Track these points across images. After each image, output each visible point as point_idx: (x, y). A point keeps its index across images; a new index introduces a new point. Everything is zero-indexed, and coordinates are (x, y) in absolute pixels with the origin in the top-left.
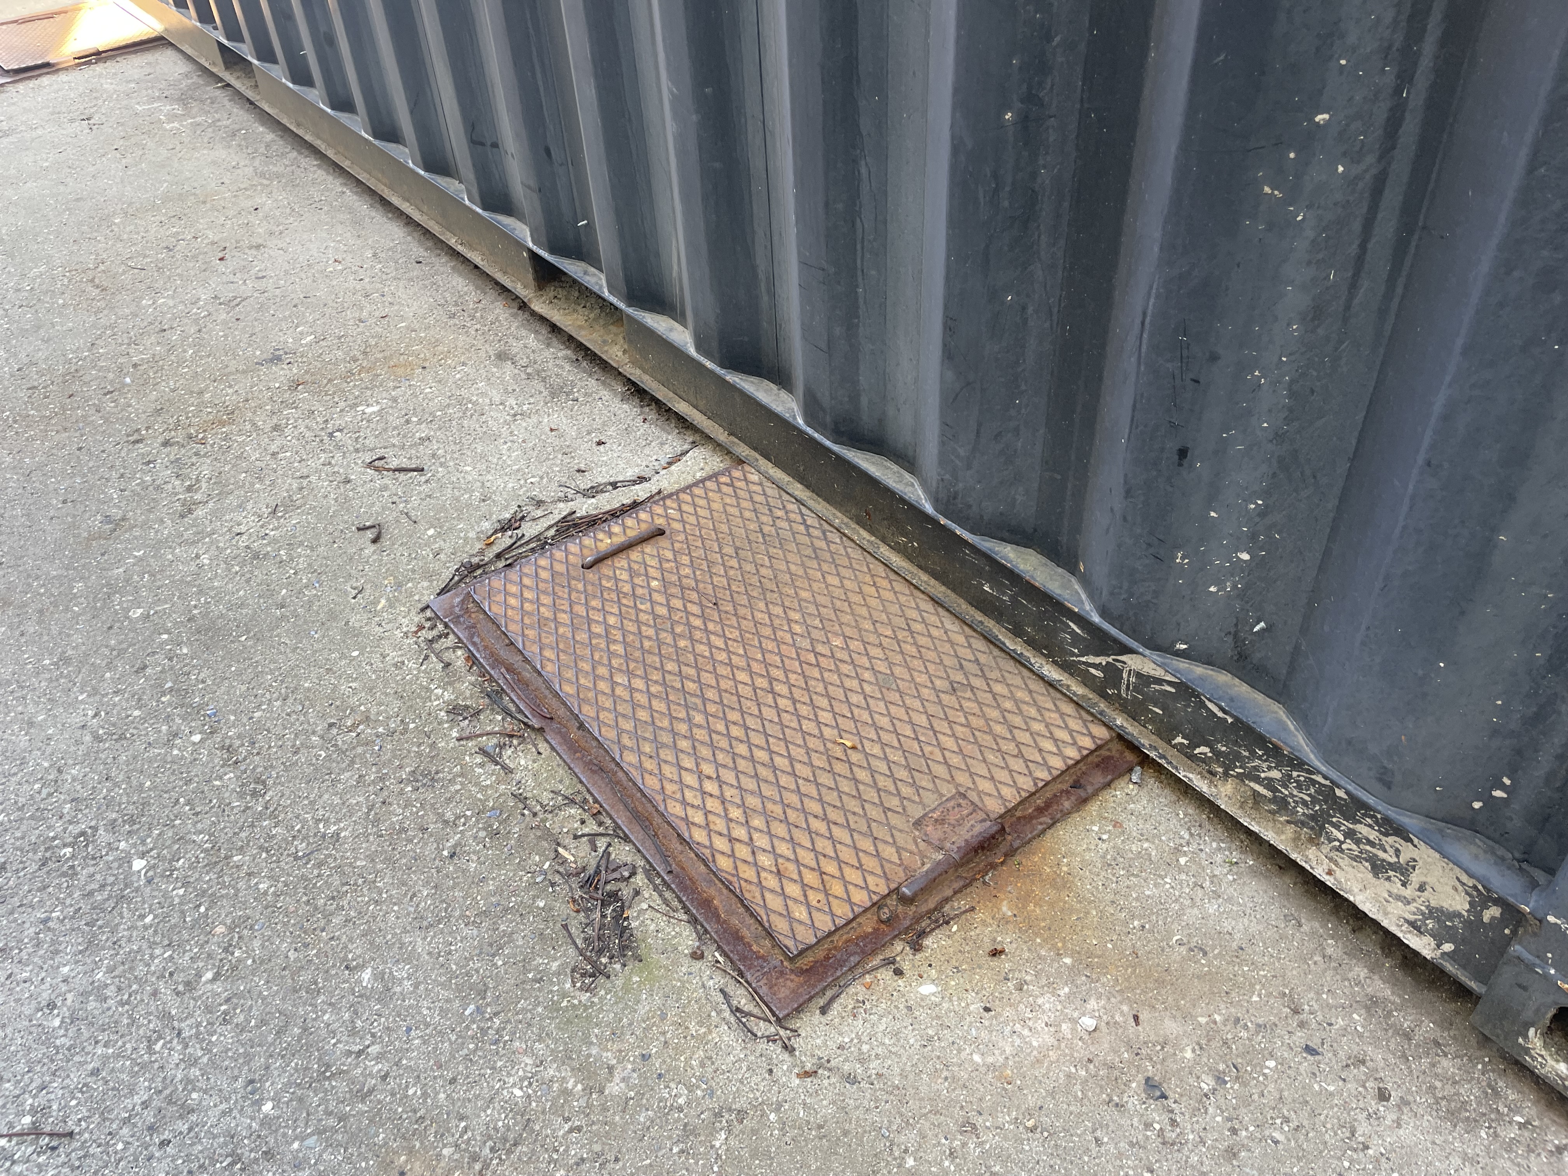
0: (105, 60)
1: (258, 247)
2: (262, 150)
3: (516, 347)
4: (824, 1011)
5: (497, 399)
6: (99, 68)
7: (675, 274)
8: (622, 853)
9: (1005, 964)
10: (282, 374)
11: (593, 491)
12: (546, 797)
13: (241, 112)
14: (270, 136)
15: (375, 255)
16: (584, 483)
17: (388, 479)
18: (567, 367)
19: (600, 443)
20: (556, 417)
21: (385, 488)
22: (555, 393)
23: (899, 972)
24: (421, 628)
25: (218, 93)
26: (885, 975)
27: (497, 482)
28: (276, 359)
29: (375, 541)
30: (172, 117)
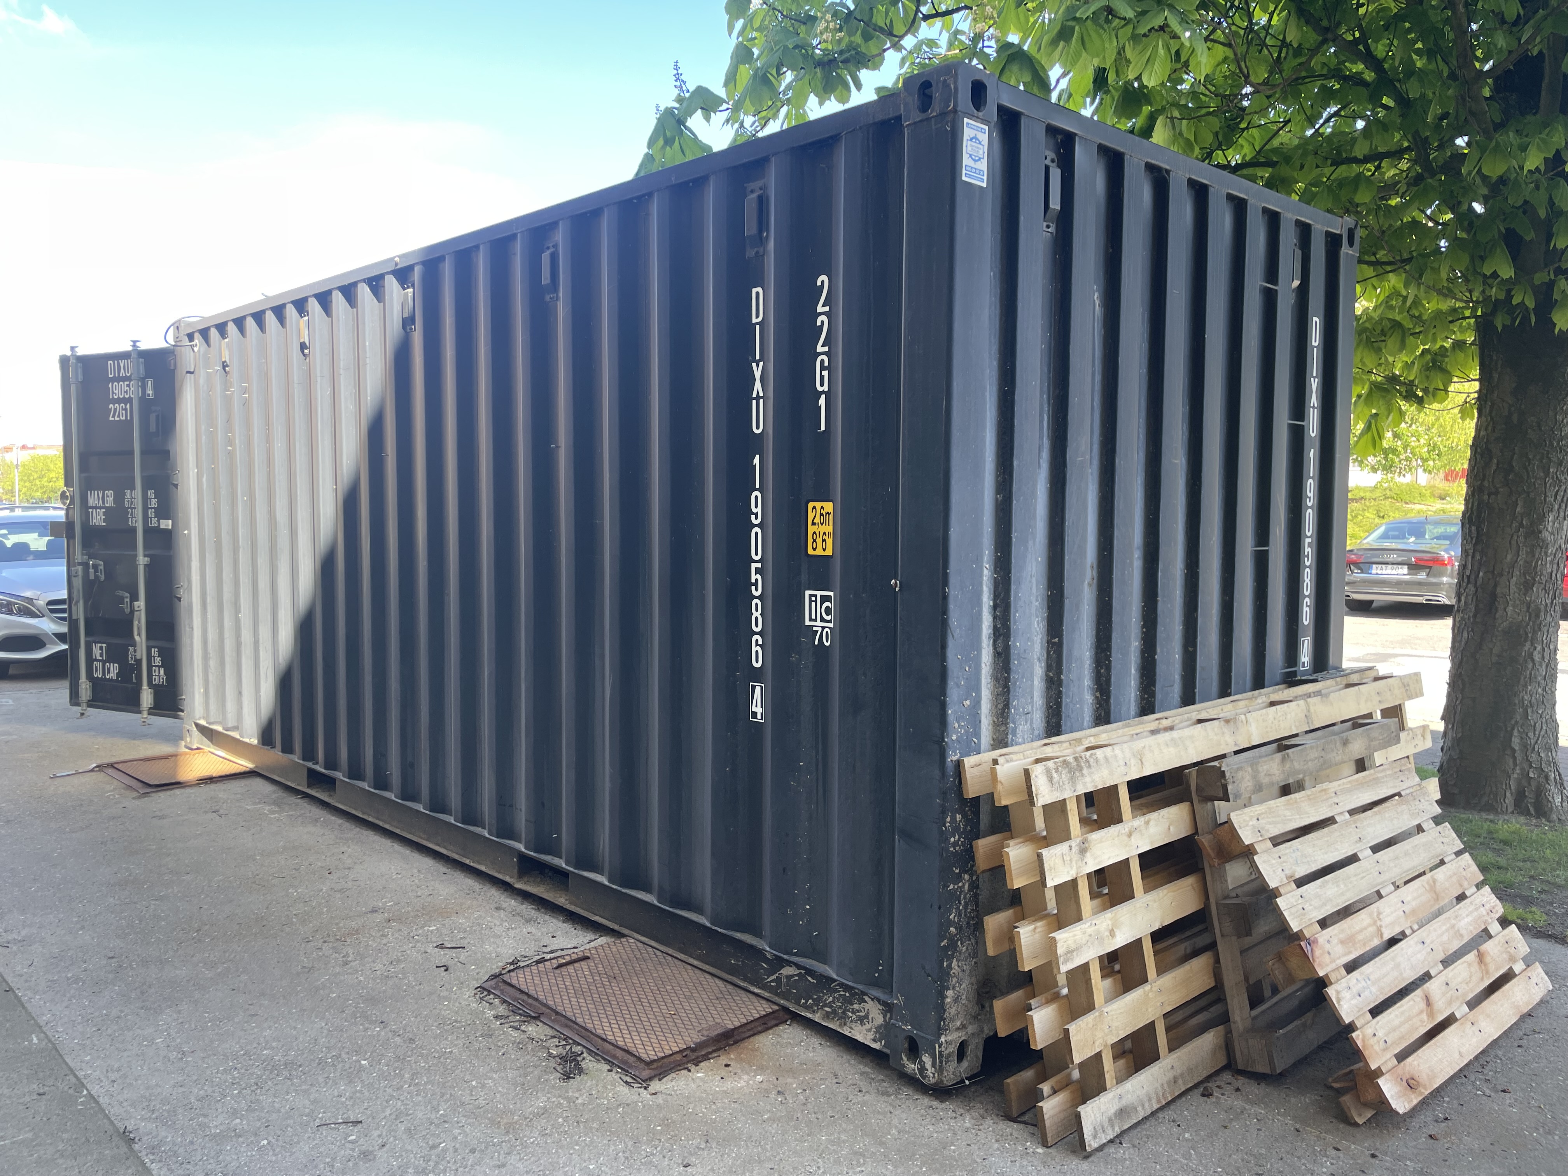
0: (216, 782)
1: (349, 868)
2: (337, 827)
3: (504, 905)
4: (660, 1080)
5: (498, 923)
6: (213, 786)
7: (601, 851)
8: (577, 1049)
9: (730, 1069)
10: (379, 918)
11: (552, 952)
12: (542, 1038)
13: (317, 810)
14: (340, 821)
15: (419, 871)
16: (548, 949)
17: (447, 951)
18: (533, 912)
19: (553, 937)
20: (530, 928)
21: (446, 954)
22: (528, 921)
23: (689, 1071)
24: (476, 994)
25: (299, 801)
26: (685, 1072)
27: (502, 950)
28: (374, 911)
29: (446, 970)
30: (274, 812)
